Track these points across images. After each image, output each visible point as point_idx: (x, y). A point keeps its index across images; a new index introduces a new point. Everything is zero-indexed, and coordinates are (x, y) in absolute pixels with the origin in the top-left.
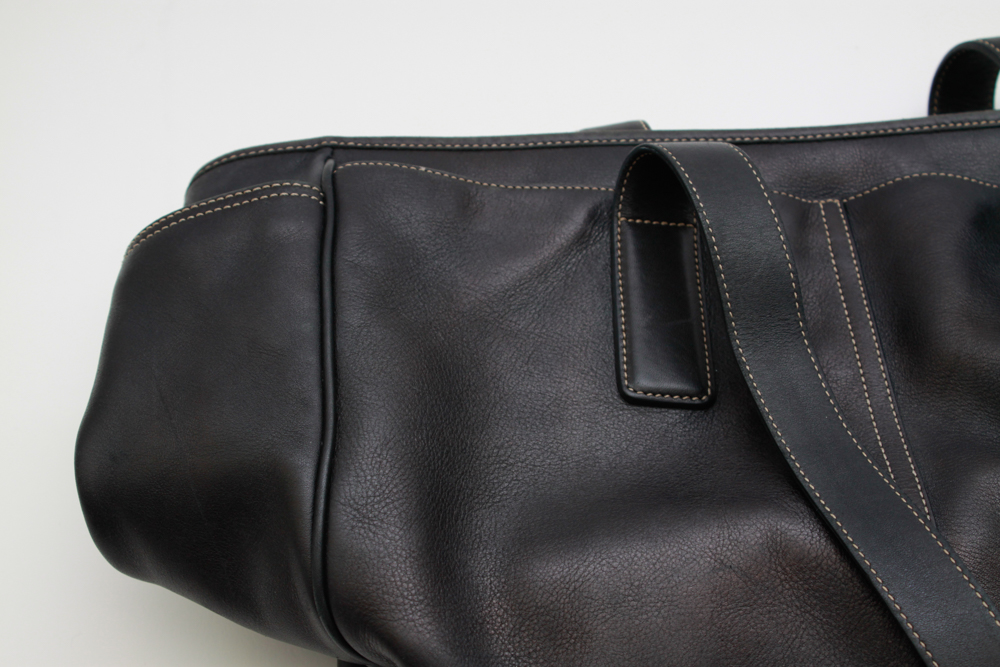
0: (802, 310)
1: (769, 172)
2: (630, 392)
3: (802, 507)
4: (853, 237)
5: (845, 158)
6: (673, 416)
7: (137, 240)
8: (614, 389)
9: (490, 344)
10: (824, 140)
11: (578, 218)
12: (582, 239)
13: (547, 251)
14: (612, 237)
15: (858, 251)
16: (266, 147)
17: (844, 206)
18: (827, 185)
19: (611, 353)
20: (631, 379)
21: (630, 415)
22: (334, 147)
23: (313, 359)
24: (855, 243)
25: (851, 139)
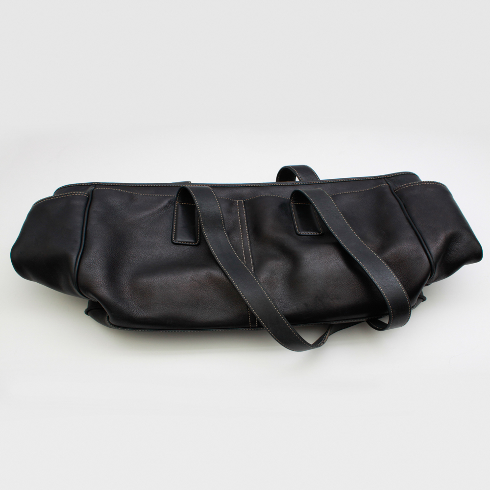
0: (224, 224)
1: (223, 194)
2: (175, 242)
3: (218, 267)
4: (245, 209)
5: (245, 191)
6: (186, 247)
7: (36, 203)
8: (170, 241)
9: (135, 230)
10: (240, 187)
11: (165, 202)
12: (166, 207)
13: (155, 210)
14: (174, 206)
15: (246, 212)
16: (76, 184)
17: (244, 202)
18: (240, 197)
19: (171, 233)
20: (175, 239)
21: (174, 247)
22: (96, 185)
23: (80, 232)
24: (245, 210)
25: (248, 187)
